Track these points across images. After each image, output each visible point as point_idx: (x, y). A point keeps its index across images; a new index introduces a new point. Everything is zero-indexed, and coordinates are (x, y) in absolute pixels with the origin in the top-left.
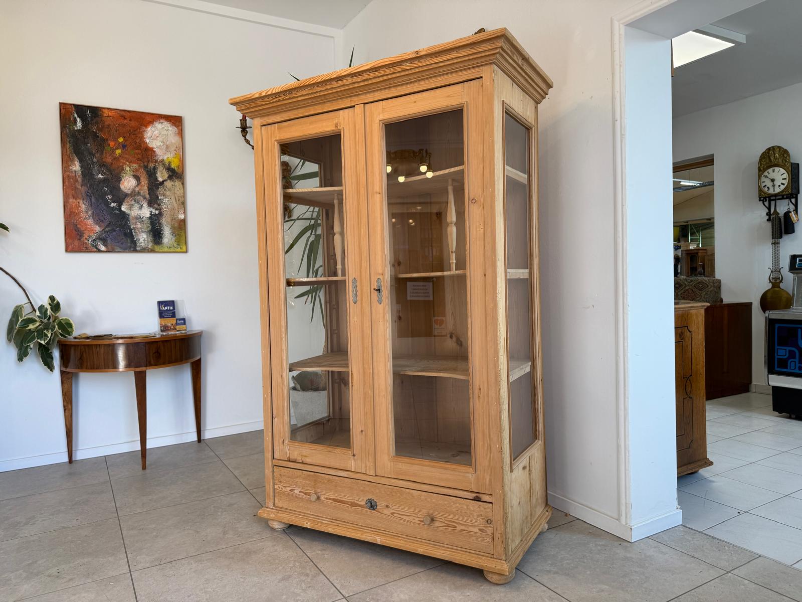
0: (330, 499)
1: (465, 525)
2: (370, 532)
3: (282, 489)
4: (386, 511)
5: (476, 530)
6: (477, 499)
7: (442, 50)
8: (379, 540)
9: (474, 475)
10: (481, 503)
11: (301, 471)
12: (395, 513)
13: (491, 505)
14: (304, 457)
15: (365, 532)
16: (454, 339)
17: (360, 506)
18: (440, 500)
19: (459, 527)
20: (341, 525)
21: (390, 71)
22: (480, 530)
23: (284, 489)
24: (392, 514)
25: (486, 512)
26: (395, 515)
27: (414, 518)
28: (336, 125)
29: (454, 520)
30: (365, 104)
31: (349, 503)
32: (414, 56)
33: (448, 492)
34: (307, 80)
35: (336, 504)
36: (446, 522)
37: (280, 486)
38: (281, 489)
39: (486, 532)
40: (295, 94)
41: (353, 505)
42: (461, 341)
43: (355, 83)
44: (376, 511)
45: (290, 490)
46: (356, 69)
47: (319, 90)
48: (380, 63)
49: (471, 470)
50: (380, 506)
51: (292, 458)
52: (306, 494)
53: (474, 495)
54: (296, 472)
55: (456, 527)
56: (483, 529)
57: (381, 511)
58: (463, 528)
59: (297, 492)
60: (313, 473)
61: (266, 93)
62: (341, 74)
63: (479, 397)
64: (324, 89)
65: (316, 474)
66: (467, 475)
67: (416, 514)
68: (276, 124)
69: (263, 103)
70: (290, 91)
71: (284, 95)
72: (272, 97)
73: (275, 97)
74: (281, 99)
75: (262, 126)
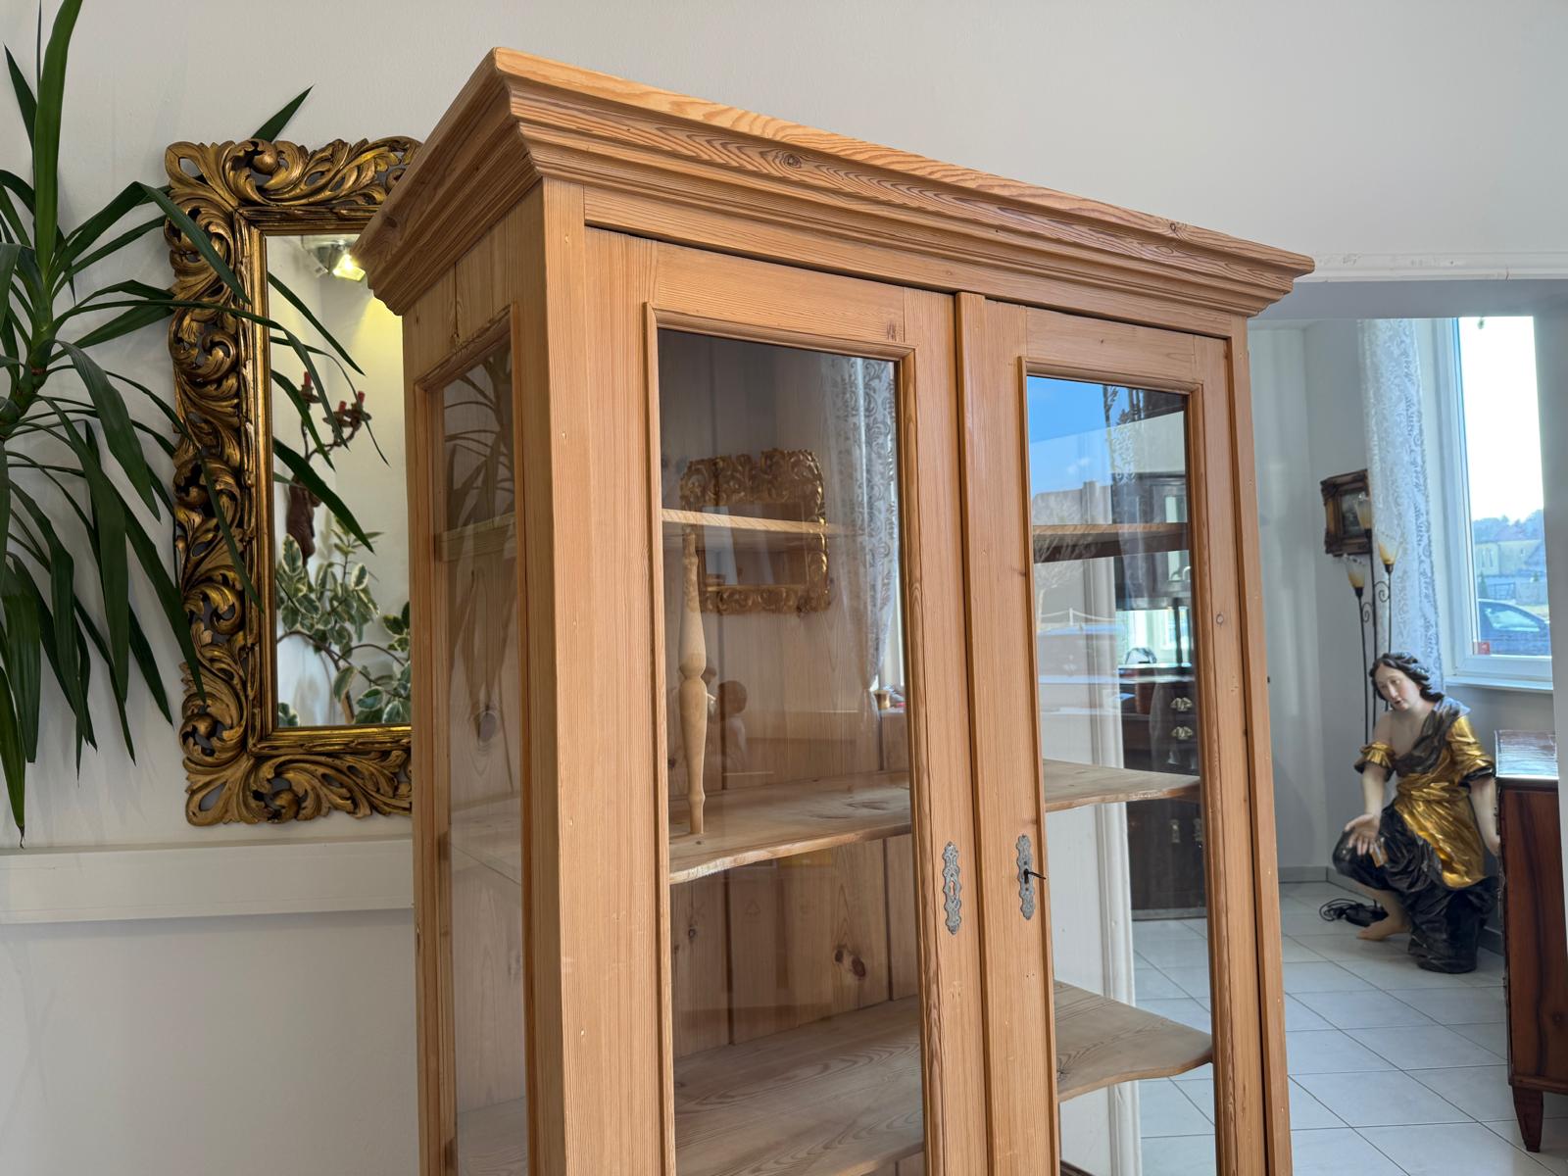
7: (1212, 247)
16: (847, 961)
28: (891, 331)
30: (988, 297)
32: (1169, 233)
34: (877, 148)
40: (805, 172)
42: (862, 964)
43: (1000, 228)
47: (898, 201)
48: (1093, 210)
61: (708, 115)
62: (992, 186)
64: (915, 204)
68: (655, 242)
69: (667, 146)
70: (795, 153)
71: (762, 154)
72: (708, 142)
73: (724, 145)
74: (750, 167)
75: (589, 225)
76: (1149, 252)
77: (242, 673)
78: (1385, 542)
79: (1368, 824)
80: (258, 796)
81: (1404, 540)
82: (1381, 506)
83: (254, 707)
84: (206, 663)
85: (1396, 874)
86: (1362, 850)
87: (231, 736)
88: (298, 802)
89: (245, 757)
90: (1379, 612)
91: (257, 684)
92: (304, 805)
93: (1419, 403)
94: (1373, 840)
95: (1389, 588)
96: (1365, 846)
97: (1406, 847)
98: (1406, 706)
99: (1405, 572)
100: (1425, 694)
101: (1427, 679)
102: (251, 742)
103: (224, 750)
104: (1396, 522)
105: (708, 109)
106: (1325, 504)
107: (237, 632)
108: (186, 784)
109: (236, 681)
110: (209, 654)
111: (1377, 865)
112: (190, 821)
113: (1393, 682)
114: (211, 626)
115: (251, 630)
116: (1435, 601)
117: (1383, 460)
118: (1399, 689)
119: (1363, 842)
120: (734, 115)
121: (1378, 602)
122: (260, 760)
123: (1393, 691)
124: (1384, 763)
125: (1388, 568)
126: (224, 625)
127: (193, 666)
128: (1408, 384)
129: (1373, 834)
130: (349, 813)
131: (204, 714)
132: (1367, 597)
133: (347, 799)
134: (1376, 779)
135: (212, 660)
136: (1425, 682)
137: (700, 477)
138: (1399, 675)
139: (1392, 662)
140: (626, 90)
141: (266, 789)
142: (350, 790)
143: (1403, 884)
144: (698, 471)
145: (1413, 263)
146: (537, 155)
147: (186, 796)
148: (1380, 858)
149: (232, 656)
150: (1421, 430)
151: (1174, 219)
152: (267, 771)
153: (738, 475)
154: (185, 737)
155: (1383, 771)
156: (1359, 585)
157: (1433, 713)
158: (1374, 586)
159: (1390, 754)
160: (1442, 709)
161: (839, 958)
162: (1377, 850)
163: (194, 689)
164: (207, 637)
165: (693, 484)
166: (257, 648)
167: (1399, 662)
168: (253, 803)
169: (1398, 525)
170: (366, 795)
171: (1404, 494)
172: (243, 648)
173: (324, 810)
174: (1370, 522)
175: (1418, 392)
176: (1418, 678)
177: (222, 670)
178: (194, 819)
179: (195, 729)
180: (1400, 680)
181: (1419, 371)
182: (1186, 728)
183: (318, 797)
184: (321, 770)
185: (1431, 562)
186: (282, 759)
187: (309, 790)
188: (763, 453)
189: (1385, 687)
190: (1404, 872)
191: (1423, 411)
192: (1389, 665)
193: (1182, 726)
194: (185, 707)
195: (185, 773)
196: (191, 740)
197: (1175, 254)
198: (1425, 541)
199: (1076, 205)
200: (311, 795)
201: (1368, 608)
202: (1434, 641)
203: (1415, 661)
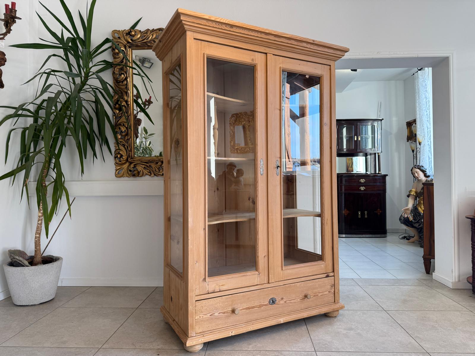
0: (244, 309)
1: (322, 292)
2: (273, 319)
3: (203, 317)
4: (282, 302)
5: (327, 293)
6: (328, 276)
8: (282, 320)
9: (324, 265)
10: (329, 277)
11: (221, 297)
12: (286, 301)
13: (333, 277)
14: (222, 286)
15: (272, 320)
16: (251, 200)
17: (266, 305)
18: (310, 284)
19: (320, 295)
20: (255, 323)
21: (296, 43)
22: (329, 292)
23: (205, 316)
24: (285, 302)
25: (331, 281)
26: (287, 302)
27: (297, 299)
28: (253, 60)
29: (317, 292)
30: (273, 55)
31: (258, 306)
32: (312, 42)
33: (313, 278)
34: (248, 25)
35: (248, 311)
36: (314, 294)
37: (200, 315)
38: (201, 318)
39: (331, 291)
40: (234, 29)
41: (260, 306)
42: (254, 202)
43: (274, 40)
44: (276, 304)
45: (210, 316)
46: (281, 34)
48: (294, 37)
49: (323, 262)
50: (278, 299)
51: (211, 291)
52: (224, 313)
53: (326, 275)
54: (217, 299)
55: (318, 295)
56: (330, 291)
57: (278, 303)
58: (321, 294)
59: (216, 314)
60: (231, 295)
61: (215, 19)
62: (272, 32)
63: (327, 223)
64: (256, 35)
65: (233, 295)
66: (321, 266)
67: (298, 297)
68: (206, 42)
69: (208, 24)
70: (232, 26)
71: (226, 26)
72: (215, 24)
73: (218, 24)
74: (223, 28)
75: (194, 39)
76: (309, 46)
77: (127, 145)
78: (420, 137)
79: (408, 209)
80: (130, 171)
81: (424, 136)
82: (419, 127)
83: (130, 152)
84: (119, 143)
85: (415, 223)
86: (406, 216)
87: (125, 157)
88: (139, 173)
89: (128, 163)
90: (418, 156)
91: (130, 147)
92: (140, 173)
93: (429, 98)
94: (409, 214)
95: (420, 149)
96: (407, 215)
97: (418, 216)
98: (420, 178)
99: (424, 145)
100: (426, 176)
101: (426, 171)
102: (129, 160)
103: (123, 161)
104: (422, 131)
105: (216, 18)
106: (407, 129)
107: (126, 136)
108: (115, 168)
109: (126, 147)
110: (120, 140)
111: (410, 220)
112: (116, 176)
113: (417, 172)
114: (121, 135)
115: (129, 135)
116: (431, 152)
117: (420, 114)
118: (418, 174)
119: (406, 214)
120: (220, 19)
121: (417, 153)
122: (131, 163)
123: (416, 175)
124: (414, 195)
125: (420, 144)
126: (124, 134)
127: (117, 143)
128: (427, 93)
129: (409, 212)
130: (149, 175)
131: (119, 153)
132: (415, 153)
133: (149, 172)
134: (412, 199)
135: (121, 142)
136: (425, 172)
137: (234, 118)
138: (418, 170)
139: (416, 167)
140: (200, 15)
141: (132, 169)
142: (150, 171)
143: (417, 225)
144: (234, 117)
145: (394, 53)
146: (185, 26)
147: (115, 171)
148: (411, 219)
149: (125, 141)
150: (429, 105)
151: (314, 39)
152: (132, 166)
153: (244, 117)
154: (115, 158)
155: (414, 197)
156: (413, 149)
157: (427, 180)
158: (416, 149)
159: (416, 192)
160: (429, 179)
161: (249, 199)
162: (410, 216)
163: (118, 148)
164: (120, 137)
165: (233, 120)
166: (130, 139)
167: (418, 167)
168: (129, 172)
169: (423, 132)
170: (153, 171)
171: (425, 123)
172: (127, 139)
173: (144, 175)
174: (416, 132)
175: (429, 95)
176: (424, 171)
177: (123, 144)
178: (117, 176)
179: (117, 156)
180: (419, 172)
181: (429, 90)
182: (363, 187)
183: (143, 172)
184: (143, 166)
185: (431, 141)
186: (136, 163)
187: (141, 170)
188: (250, 111)
189: (415, 174)
190: (417, 222)
191: (430, 100)
192: (416, 168)
193: (362, 187)
194: (115, 152)
195: (115, 166)
196: (116, 158)
197: (315, 46)
198: (429, 136)
199: (290, 36)
200: (141, 171)
201: (415, 155)
202: (430, 163)
203: (423, 167)
